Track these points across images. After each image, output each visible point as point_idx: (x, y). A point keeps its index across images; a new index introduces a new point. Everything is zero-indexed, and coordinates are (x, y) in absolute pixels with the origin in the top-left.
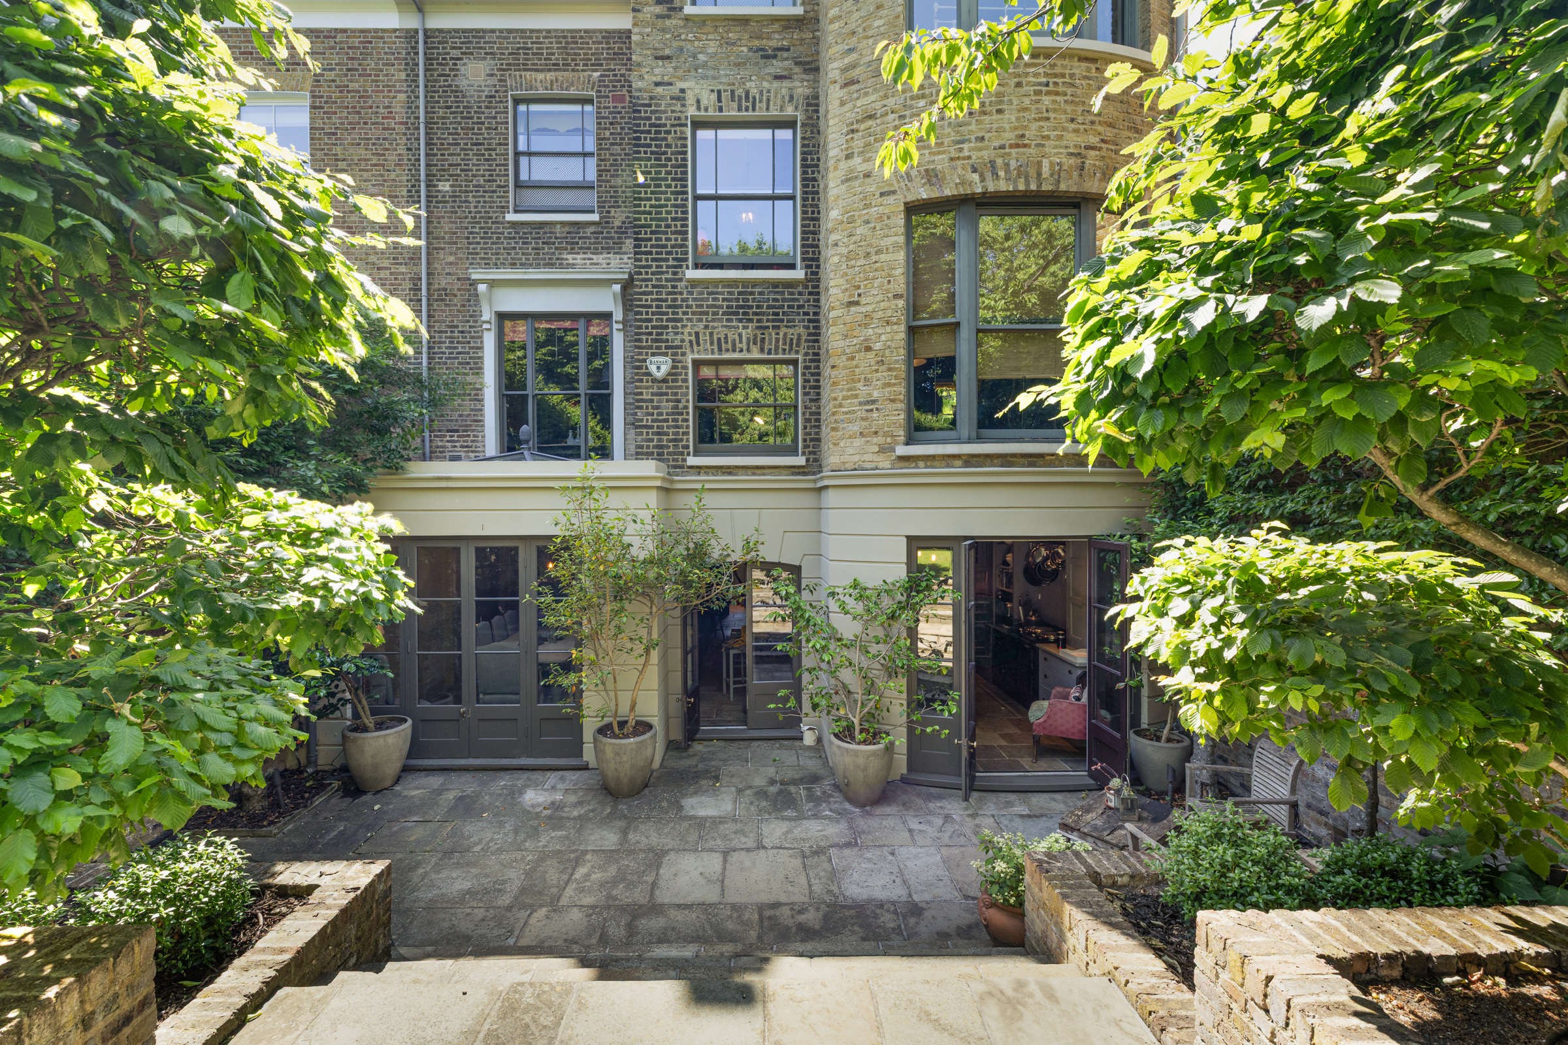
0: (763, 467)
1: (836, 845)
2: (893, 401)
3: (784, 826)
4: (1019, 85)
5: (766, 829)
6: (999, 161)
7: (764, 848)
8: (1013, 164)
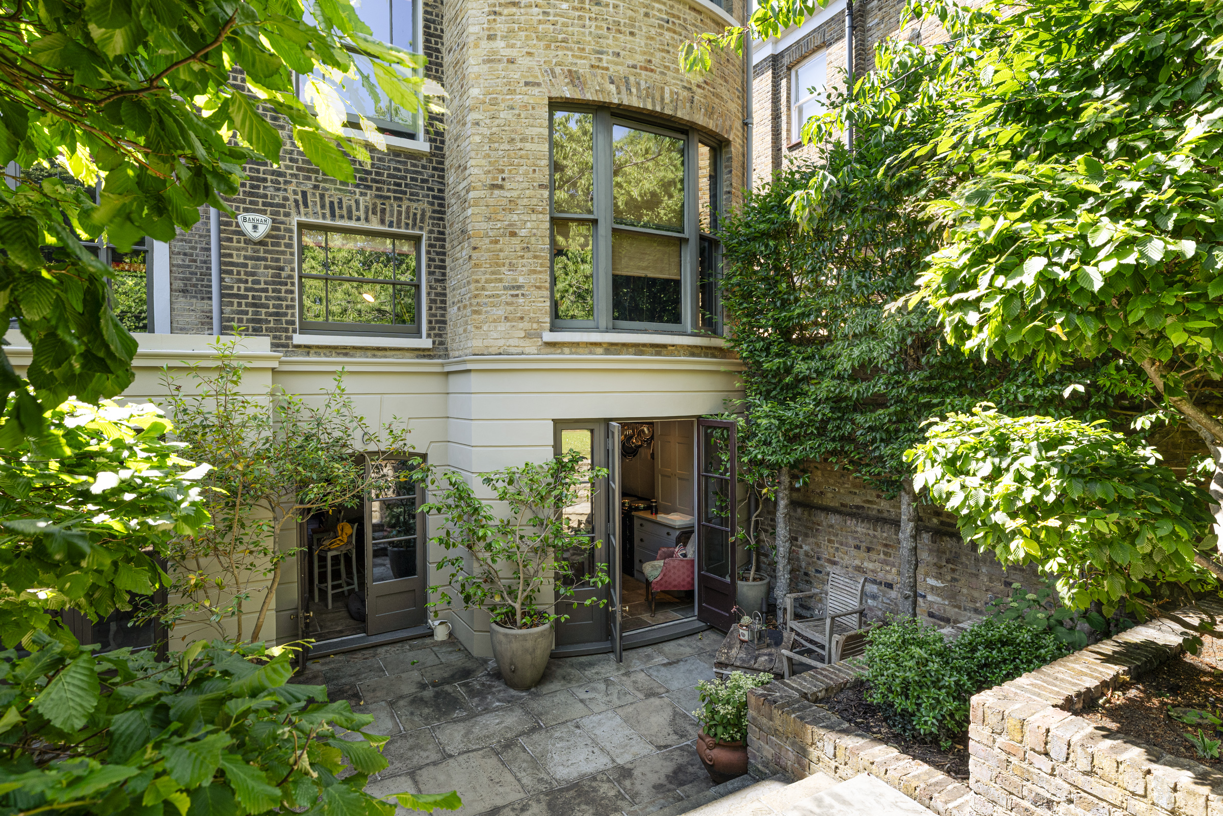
0: (385, 349)
1: (522, 734)
2: (539, 288)
3: (461, 728)
4: (647, 15)
5: (443, 737)
6: (632, 79)
7: (451, 756)
8: (643, 83)
